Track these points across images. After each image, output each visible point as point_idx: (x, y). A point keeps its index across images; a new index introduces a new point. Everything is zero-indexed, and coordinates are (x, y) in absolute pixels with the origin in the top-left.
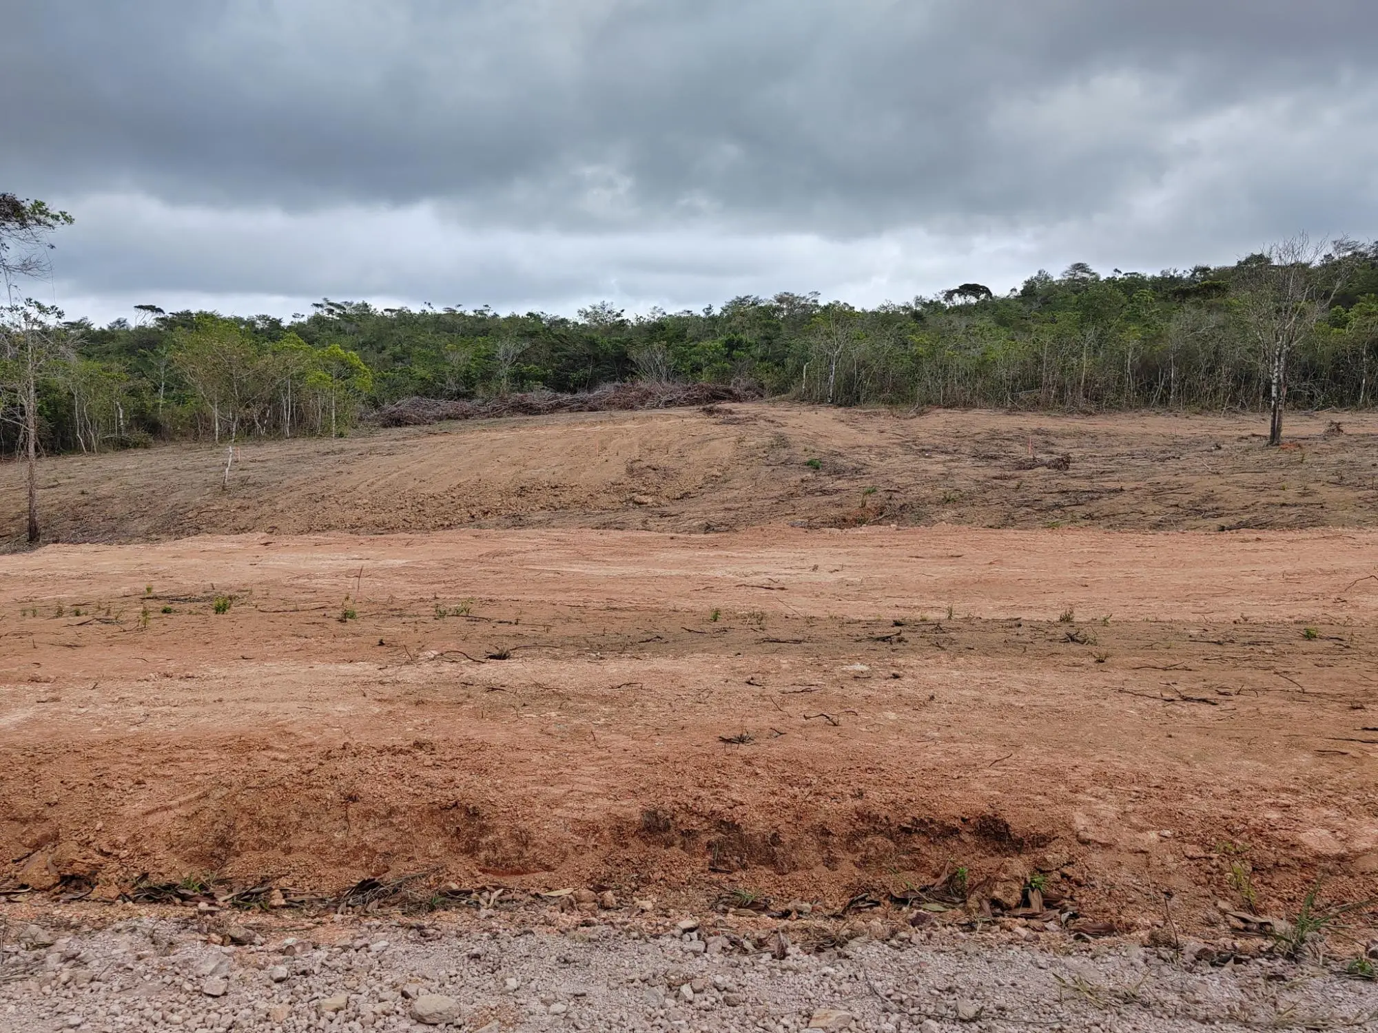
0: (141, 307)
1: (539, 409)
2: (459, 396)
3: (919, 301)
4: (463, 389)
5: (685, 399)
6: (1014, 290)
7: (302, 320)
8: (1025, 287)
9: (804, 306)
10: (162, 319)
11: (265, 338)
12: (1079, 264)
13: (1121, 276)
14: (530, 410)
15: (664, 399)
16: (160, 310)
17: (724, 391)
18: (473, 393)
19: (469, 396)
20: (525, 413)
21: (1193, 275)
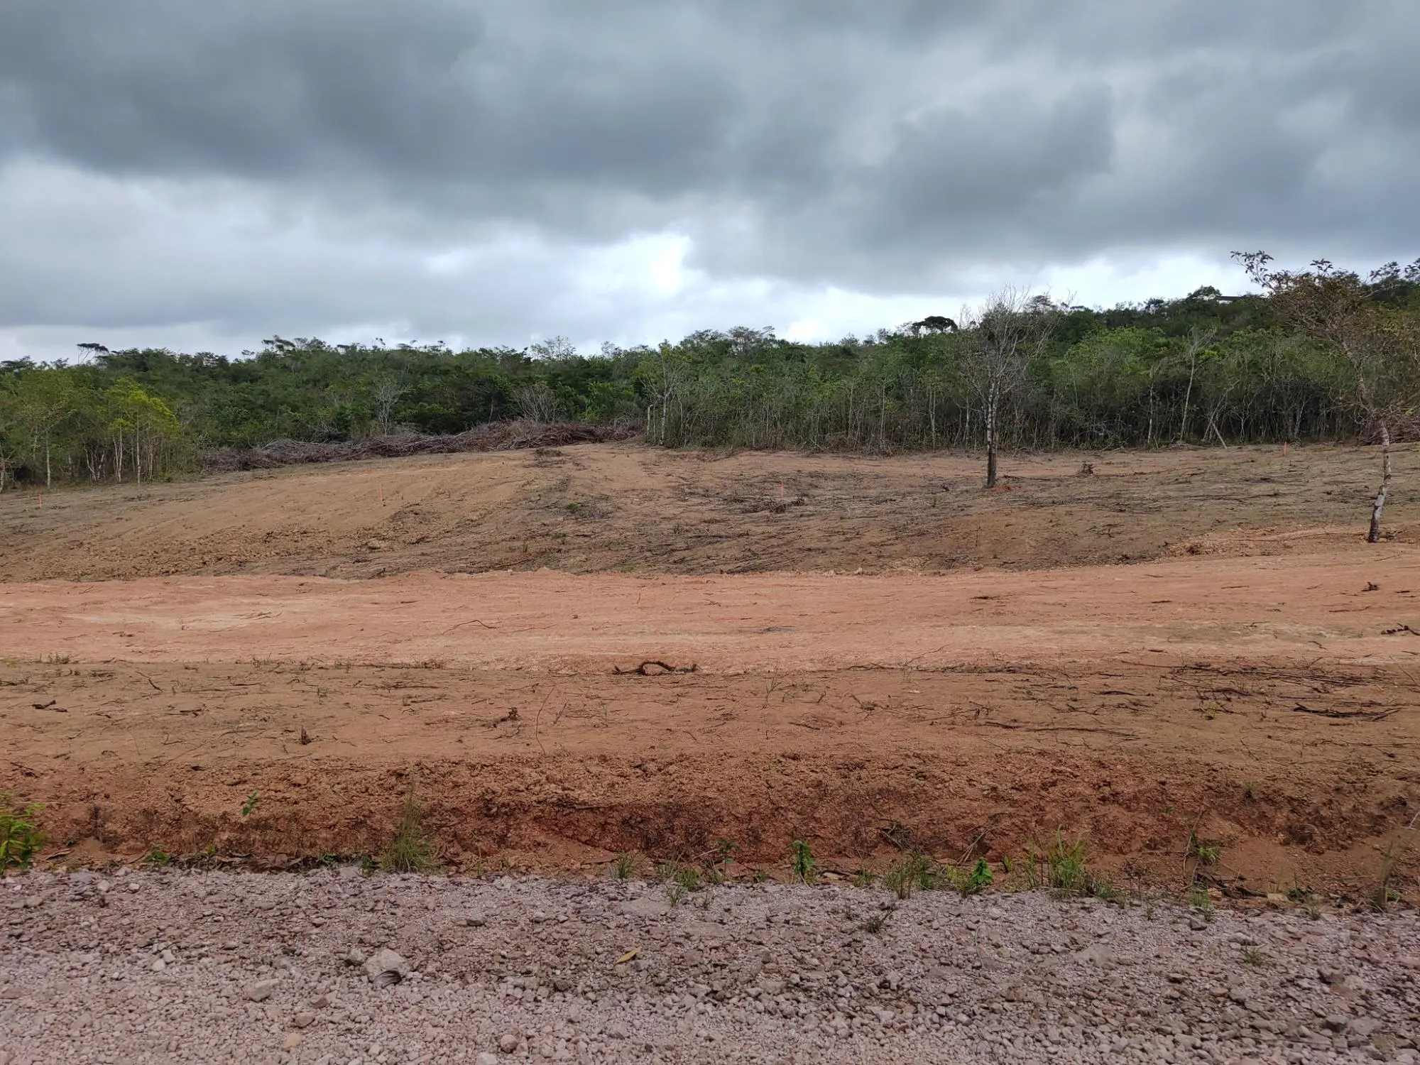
0: (84, 345)
1: (398, 451)
2: (330, 438)
3: (882, 333)
4: (335, 431)
5: (541, 440)
6: (974, 323)
7: (252, 357)
8: (984, 320)
9: (758, 341)
10: (104, 357)
11: (206, 376)
12: (1039, 297)
13: (1069, 310)
14: (388, 452)
15: (519, 439)
16: (103, 349)
17: (585, 431)
18: (346, 435)
19: (340, 438)
20: (383, 455)
21: (1148, 307)
